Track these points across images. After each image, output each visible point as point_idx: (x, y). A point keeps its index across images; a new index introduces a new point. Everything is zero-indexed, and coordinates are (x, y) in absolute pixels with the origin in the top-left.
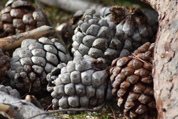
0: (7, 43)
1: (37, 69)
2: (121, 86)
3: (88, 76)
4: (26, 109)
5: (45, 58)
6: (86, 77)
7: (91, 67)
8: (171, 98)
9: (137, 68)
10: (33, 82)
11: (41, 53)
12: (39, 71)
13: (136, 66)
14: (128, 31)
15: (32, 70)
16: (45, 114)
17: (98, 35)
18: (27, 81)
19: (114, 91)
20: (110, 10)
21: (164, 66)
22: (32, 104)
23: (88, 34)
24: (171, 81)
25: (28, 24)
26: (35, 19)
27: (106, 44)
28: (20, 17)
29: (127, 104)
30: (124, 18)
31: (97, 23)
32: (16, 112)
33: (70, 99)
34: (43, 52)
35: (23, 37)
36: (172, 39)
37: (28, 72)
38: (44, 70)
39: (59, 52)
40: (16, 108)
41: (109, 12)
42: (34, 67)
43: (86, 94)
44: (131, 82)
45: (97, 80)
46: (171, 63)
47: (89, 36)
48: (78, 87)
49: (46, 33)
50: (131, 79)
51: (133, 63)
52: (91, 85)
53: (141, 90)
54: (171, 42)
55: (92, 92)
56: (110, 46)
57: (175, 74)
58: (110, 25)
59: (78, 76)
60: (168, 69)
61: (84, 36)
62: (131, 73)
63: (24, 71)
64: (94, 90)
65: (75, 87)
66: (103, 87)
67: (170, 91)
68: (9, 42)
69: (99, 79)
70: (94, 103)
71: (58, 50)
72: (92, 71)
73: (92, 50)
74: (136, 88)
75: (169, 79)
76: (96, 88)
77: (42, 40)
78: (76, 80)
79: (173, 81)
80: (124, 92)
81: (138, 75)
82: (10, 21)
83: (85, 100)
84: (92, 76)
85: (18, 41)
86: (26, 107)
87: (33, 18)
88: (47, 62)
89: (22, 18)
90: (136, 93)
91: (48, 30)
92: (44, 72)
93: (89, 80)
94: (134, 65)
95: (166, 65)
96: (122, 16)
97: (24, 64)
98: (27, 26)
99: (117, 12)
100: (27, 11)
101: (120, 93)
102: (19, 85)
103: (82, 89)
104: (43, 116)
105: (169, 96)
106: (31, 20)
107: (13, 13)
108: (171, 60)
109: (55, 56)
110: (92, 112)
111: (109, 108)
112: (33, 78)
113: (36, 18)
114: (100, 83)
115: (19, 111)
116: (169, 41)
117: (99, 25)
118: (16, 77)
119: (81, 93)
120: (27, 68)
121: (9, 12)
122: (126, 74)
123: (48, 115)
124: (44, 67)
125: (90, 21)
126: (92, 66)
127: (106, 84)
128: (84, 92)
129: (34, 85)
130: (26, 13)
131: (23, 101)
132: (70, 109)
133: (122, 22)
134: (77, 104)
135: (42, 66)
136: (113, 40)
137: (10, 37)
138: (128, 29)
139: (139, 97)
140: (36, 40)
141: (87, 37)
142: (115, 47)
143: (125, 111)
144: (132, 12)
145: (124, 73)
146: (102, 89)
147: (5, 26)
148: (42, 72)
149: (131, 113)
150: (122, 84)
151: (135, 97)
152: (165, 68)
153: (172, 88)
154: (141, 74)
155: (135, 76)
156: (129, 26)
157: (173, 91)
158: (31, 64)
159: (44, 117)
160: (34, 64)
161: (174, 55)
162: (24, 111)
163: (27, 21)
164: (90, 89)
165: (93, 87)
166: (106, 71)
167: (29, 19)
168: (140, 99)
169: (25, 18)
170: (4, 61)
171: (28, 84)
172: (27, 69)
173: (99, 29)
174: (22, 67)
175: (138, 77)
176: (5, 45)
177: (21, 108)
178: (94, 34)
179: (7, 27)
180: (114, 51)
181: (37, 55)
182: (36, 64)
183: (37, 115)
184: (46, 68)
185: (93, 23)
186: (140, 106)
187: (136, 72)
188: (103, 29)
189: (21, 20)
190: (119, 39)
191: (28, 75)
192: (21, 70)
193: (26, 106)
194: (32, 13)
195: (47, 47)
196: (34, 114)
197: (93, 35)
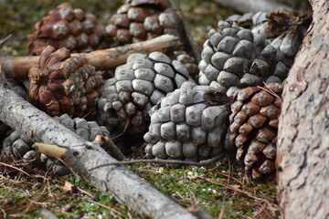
0: (108, 57)
1: (138, 98)
2: (240, 131)
3: (196, 112)
4: (89, 155)
5: (153, 82)
6: (192, 113)
7: (202, 100)
8: (292, 152)
9: (265, 104)
10: (131, 117)
11: (148, 75)
12: (141, 102)
13: (262, 102)
14: (288, 49)
15: (131, 99)
16: (114, 164)
17: (234, 53)
18: (123, 115)
19: (232, 137)
20: (266, 17)
21: (290, 103)
22: (101, 149)
23: (220, 51)
24: (296, 126)
25: (151, 31)
26: (161, 24)
27: (245, 66)
28: (140, 21)
29: (247, 158)
30: (286, 30)
31: (234, 35)
32: (75, 160)
33: (168, 146)
34: (152, 73)
35: (132, 49)
36: (309, 63)
37: (125, 103)
38: (149, 100)
39: (177, 75)
40: (76, 153)
41: (265, 19)
42: (135, 94)
43: (191, 139)
44: (254, 125)
45: (208, 119)
46: (299, 99)
47: (220, 53)
48: (179, 128)
49: (168, 45)
50: (254, 120)
51: (259, 96)
52: (200, 126)
53: (267, 138)
54: (307, 68)
55: (200, 137)
56: (251, 70)
57: (303, 117)
58: (255, 38)
59: (181, 112)
60: (295, 109)
61: (215, 52)
62: (255, 112)
63: (118, 99)
64: (203, 135)
65: (175, 127)
66: (219, 130)
67: (293, 141)
68: (111, 57)
69: (212, 118)
70: (205, 153)
71: (176, 72)
72: (203, 106)
73: (222, 75)
74: (261, 135)
75: (293, 123)
76: (208, 131)
77: (153, 56)
78: (178, 118)
79: (299, 127)
80: (245, 140)
81: (265, 115)
82: (125, 25)
83: (189, 148)
84: (201, 113)
85: (125, 56)
86: (90, 153)
87: (158, 22)
88: (155, 88)
89: (142, 22)
90: (260, 142)
91: (170, 42)
92: (149, 104)
93: (197, 118)
94: (259, 100)
95: (293, 102)
96: (283, 26)
97: (121, 90)
98: (149, 34)
99: (276, 19)
100: (152, 11)
101: (239, 140)
102: (112, 121)
103: (184, 131)
104: (110, 167)
105: (290, 148)
106: (155, 26)
107: (132, 14)
108: (301, 94)
109: (168, 80)
110: (200, 166)
111: (227, 162)
112: (131, 111)
113: (163, 22)
114: (212, 125)
115: (79, 158)
116: (305, 66)
117: (237, 37)
118: (105, 109)
119: (183, 137)
120: (123, 95)
121: (126, 13)
122: (248, 111)
123: (118, 165)
124: (149, 96)
125: (225, 30)
126: (204, 98)
127: (224, 125)
128: (188, 135)
129: (133, 122)
130: (150, 15)
131: (90, 144)
132: (168, 161)
133: (282, 35)
134: (178, 154)
135: (146, 95)
136: (256, 62)
137: (113, 49)
138: (288, 46)
139: (265, 148)
140: (145, 55)
141: (218, 55)
142: (257, 72)
143: (246, 168)
144: (299, 21)
145: (245, 111)
146: (216, 133)
147: (119, 32)
148: (146, 104)
149: (254, 171)
150: (242, 127)
151: (258, 149)
152: (292, 107)
153: (295, 137)
154: (269, 114)
155: (260, 117)
156: (290, 41)
157: (296, 142)
158: (130, 91)
159: (112, 169)
160: (134, 91)
161: (307, 87)
162: (87, 159)
163: (150, 26)
164: (198, 132)
165: (203, 130)
166: (227, 106)
167: (152, 23)
168: (265, 151)
169: (147, 22)
170: (94, 84)
171: (125, 120)
172: (122, 98)
173: (237, 43)
174: (116, 95)
175: (264, 118)
176: (105, 61)
177: (83, 154)
178: (228, 51)
179: (121, 34)
180: (255, 78)
181: (141, 78)
182: (138, 91)
183: (101, 166)
184: (152, 97)
185: (229, 34)
186: (265, 163)
187: (263, 110)
188: (242, 43)
189: (140, 25)
190: (267, 61)
191: (124, 107)
192: (113, 98)
193: (91, 151)
194: (159, 15)
195: (158, 67)
196: (99, 164)
197: (226, 52)
